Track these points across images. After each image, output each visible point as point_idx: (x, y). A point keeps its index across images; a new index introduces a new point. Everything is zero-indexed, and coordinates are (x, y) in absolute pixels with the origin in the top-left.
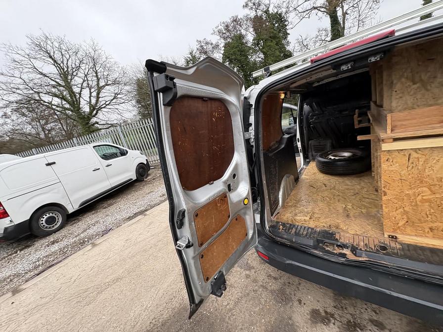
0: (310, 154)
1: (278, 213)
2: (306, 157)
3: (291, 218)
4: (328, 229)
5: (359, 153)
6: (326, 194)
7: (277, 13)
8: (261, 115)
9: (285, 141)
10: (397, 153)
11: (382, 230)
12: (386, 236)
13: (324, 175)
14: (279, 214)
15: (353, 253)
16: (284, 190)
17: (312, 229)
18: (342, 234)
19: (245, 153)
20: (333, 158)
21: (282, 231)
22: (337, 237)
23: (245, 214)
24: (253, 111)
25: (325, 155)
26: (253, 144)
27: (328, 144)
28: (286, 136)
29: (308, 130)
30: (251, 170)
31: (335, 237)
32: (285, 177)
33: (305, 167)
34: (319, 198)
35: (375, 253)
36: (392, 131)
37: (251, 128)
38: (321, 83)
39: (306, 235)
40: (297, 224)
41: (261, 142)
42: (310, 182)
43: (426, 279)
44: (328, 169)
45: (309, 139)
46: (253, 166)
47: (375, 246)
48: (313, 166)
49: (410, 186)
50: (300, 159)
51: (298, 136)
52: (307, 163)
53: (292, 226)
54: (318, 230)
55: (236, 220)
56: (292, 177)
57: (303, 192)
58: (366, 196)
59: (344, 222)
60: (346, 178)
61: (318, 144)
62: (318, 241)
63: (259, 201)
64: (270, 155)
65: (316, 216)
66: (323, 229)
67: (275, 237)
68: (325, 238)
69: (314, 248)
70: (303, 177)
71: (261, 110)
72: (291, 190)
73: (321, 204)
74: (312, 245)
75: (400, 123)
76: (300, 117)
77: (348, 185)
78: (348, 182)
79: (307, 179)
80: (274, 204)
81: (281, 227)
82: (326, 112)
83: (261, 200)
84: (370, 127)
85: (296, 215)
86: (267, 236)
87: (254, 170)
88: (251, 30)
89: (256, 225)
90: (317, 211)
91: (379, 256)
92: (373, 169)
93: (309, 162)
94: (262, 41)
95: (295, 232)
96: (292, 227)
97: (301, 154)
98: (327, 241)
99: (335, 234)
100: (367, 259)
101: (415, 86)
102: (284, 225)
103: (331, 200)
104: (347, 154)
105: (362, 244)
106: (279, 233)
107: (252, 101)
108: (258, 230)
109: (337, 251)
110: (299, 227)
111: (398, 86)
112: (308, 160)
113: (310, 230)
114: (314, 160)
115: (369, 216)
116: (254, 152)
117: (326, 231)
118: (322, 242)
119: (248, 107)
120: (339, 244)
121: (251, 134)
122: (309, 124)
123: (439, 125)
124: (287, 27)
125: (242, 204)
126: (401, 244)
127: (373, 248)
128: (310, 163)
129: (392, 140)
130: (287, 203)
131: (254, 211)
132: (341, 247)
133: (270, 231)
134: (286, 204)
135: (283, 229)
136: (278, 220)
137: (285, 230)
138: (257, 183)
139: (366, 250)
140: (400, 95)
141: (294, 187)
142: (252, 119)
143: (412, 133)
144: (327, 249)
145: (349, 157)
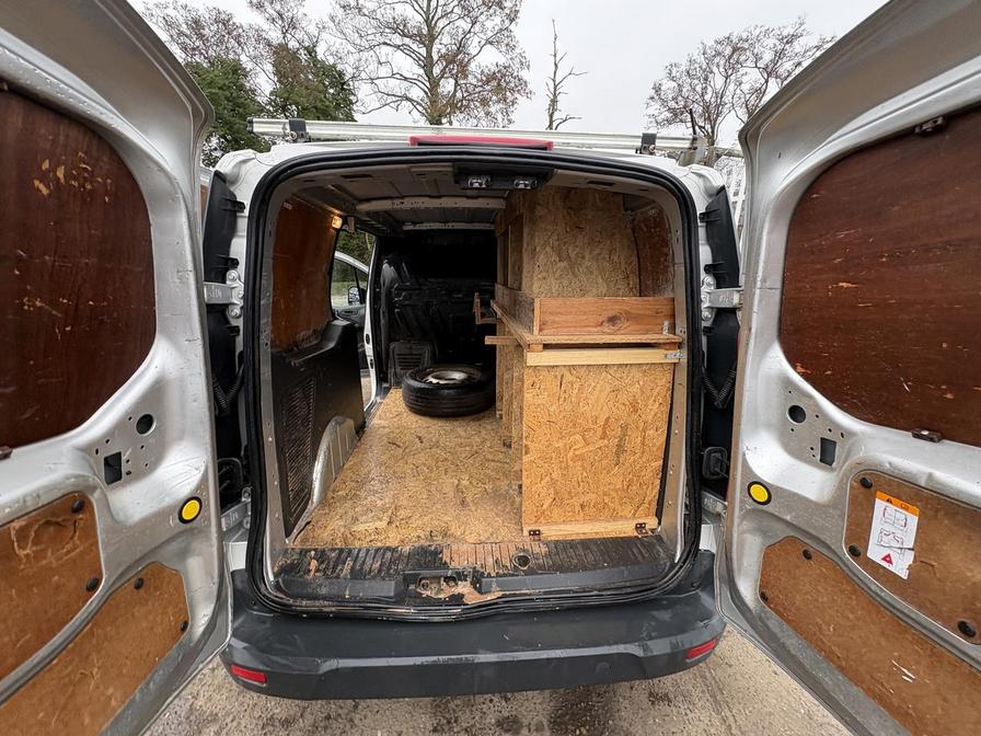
0: (391, 372)
1: (308, 523)
2: (382, 378)
3: (342, 530)
4: (428, 543)
5: (478, 375)
6: (422, 458)
7: (334, 66)
8: (270, 243)
9: (337, 334)
10: (545, 373)
11: (519, 522)
12: (526, 533)
13: (417, 417)
14: (309, 527)
15: (475, 588)
16: (329, 458)
17: (394, 550)
18: (454, 547)
19: (199, 342)
20: (435, 381)
21: (315, 578)
22: (446, 558)
23: (184, 554)
24: (243, 224)
25: (420, 375)
26: (240, 323)
27: (426, 352)
28: (341, 323)
29: (390, 318)
30: (223, 403)
31: (442, 559)
32: (333, 423)
33: (379, 400)
34: (408, 469)
35: (513, 575)
36: (541, 330)
37: (232, 274)
38: (418, 227)
39: (380, 571)
40: (357, 544)
41: (265, 321)
42: (388, 434)
43: (582, 602)
44: (426, 404)
45: (390, 339)
46: (233, 392)
47: (511, 561)
48: (396, 397)
49: (561, 433)
50: (369, 382)
51: (368, 330)
52: (383, 391)
53: (344, 553)
54: (407, 549)
55: (138, 586)
56: (350, 423)
57: (372, 456)
58: (491, 457)
59: (457, 517)
60: (456, 423)
61: (407, 352)
62: (408, 580)
63: (246, 499)
64: (295, 362)
65: (402, 513)
66: (417, 545)
67: (291, 601)
68: (421, 567)
69: (395, 603)
70: (375, 422)
71: (270, 227)
72: (347, 456)
73: (411, 483)
74: (392, 594)
75: (552, 317)
76: (375, 289)
77: (460, 437)
78: (460, 431)
79: (384, 427)
80: (296, 502)
81: (314, 564)
82: (425, 288)
83: (253, 495)
84: (495, 325)
85: (355, 520)
86: (265, 604)
87: (234, 405)
88: (269, 68)
89: (228, 579)
90: (405, 502)
91: (519, 581)
92: (498, 404)
93: (387, 390)
94: (294, 107)
95: (352, 569)
96: (343, 556)
97: (373, 372)
98: (425, 573)
99: (441, 552)
100: (500, 594)
101: (562, 264)
102: (321, 556)
103: (431, 471)
104: (458, 376)
105: (490, 561)
106: (306, 584)
107: (245, 194)
108: (235, 591)
109: (447, 591)
110: (362, 554)
111: (542, 258)
112: (385, 385)
113: (388, 555)
114: (398, 384)
115: (497, 497)
116: (239, 347)
117: (422, 548)
118: (417, 579)
119: (229, 207)
120: (449, 573)
121: (234, 293)
122: (391, 306)
123: (595, 330)
124: (354, 107)
125: (173, 521)
126: (547, 544)
127: (508, 564)
128: (391, 391)
129: (541, 346)
130: (334, 491)
131: (223, 537)
132: (454, 579)
133: (277, 587)
134: (330, 495)
135: (317, 570)
136: (307, 546)
137: (324, 571)
138: (244, 442)
139: (498, 575)
140: (544, 274)
141: (354, 447)
142: (239, 247)
143: (566, 337)
144: (426, 593)
145: (463, 381)
